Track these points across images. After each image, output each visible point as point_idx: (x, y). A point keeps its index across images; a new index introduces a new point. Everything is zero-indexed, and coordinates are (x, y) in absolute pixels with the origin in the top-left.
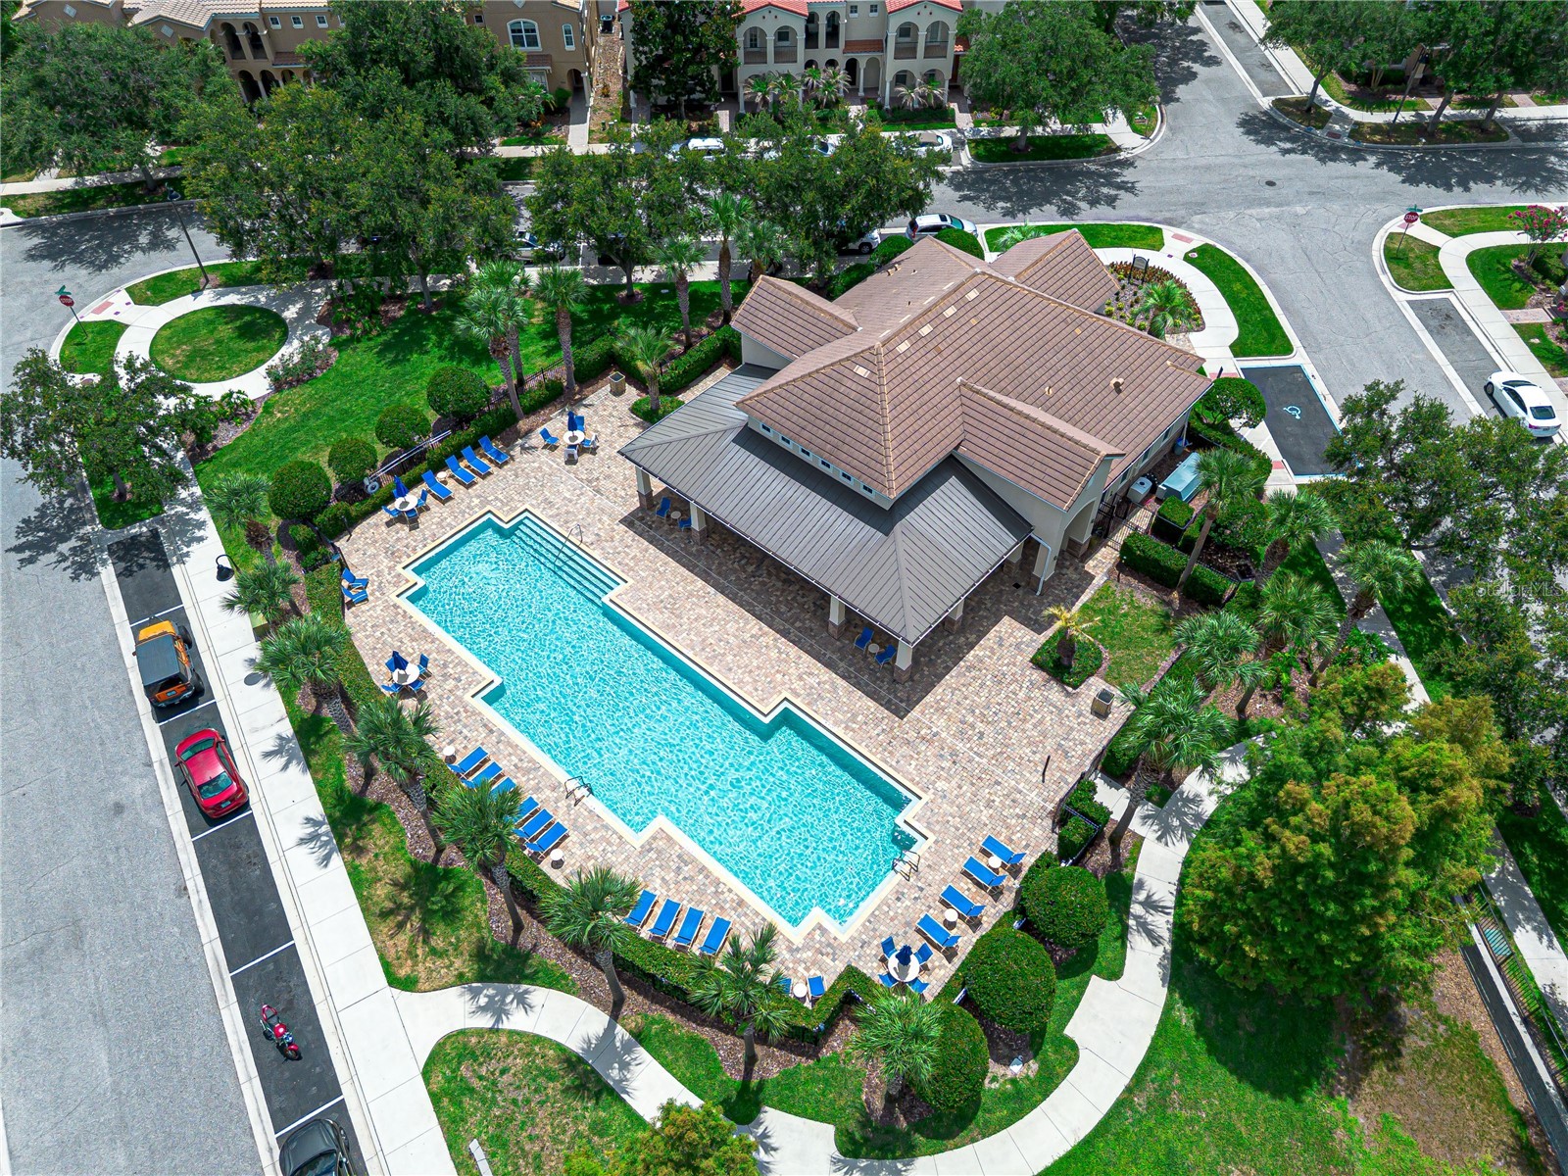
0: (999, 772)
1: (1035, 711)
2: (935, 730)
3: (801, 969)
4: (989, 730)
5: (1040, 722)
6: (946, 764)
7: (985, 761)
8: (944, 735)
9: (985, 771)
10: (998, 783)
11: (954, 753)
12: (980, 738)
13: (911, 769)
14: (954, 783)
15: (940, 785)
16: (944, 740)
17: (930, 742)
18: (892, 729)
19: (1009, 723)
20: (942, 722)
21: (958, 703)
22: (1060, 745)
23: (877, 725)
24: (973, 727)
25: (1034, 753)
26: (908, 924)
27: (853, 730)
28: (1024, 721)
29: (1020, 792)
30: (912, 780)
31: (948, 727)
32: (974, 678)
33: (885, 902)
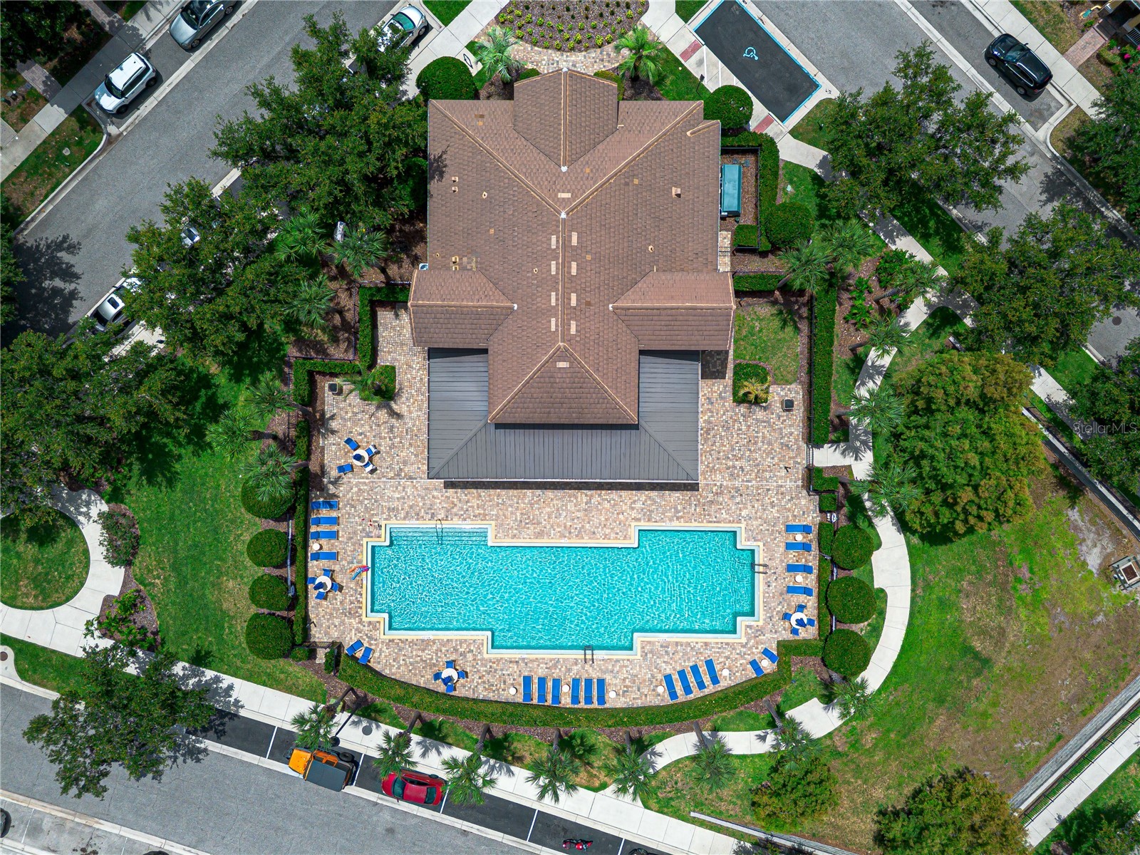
0: (764, 483)
1: (757, 432)
2: (718, 484)
3: (754, 650)
4: (743, 463)
5: (764, 437)
6: (738, 499)
7: (754, 482)
8: (725, 483)
9: (758, 488)
10: (768, 490)
11: (737, 490)
12: (743, 471)
13: (724, 516)
14: (750, 507)
15: (744, 513)
16: (727, 487)
17: (722, 493)
18: (699, 501)
19: (750, 450)
20: (719, 477)
21: (718, 459)
22: (782, 443)
23: (690, 505)
24: (734, 467)
25: (773, 458)
26: (781, 594)
27: (682, 517)
28: (756, 443)
29: (781, 486)
30: (730, 522)
31: (723, 477)
32: (714, 436)
33: (765, 592)
